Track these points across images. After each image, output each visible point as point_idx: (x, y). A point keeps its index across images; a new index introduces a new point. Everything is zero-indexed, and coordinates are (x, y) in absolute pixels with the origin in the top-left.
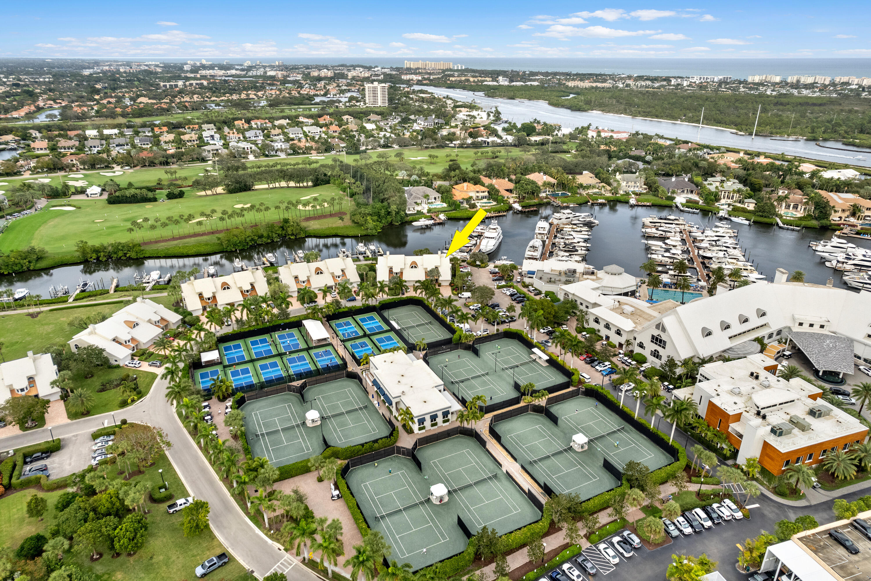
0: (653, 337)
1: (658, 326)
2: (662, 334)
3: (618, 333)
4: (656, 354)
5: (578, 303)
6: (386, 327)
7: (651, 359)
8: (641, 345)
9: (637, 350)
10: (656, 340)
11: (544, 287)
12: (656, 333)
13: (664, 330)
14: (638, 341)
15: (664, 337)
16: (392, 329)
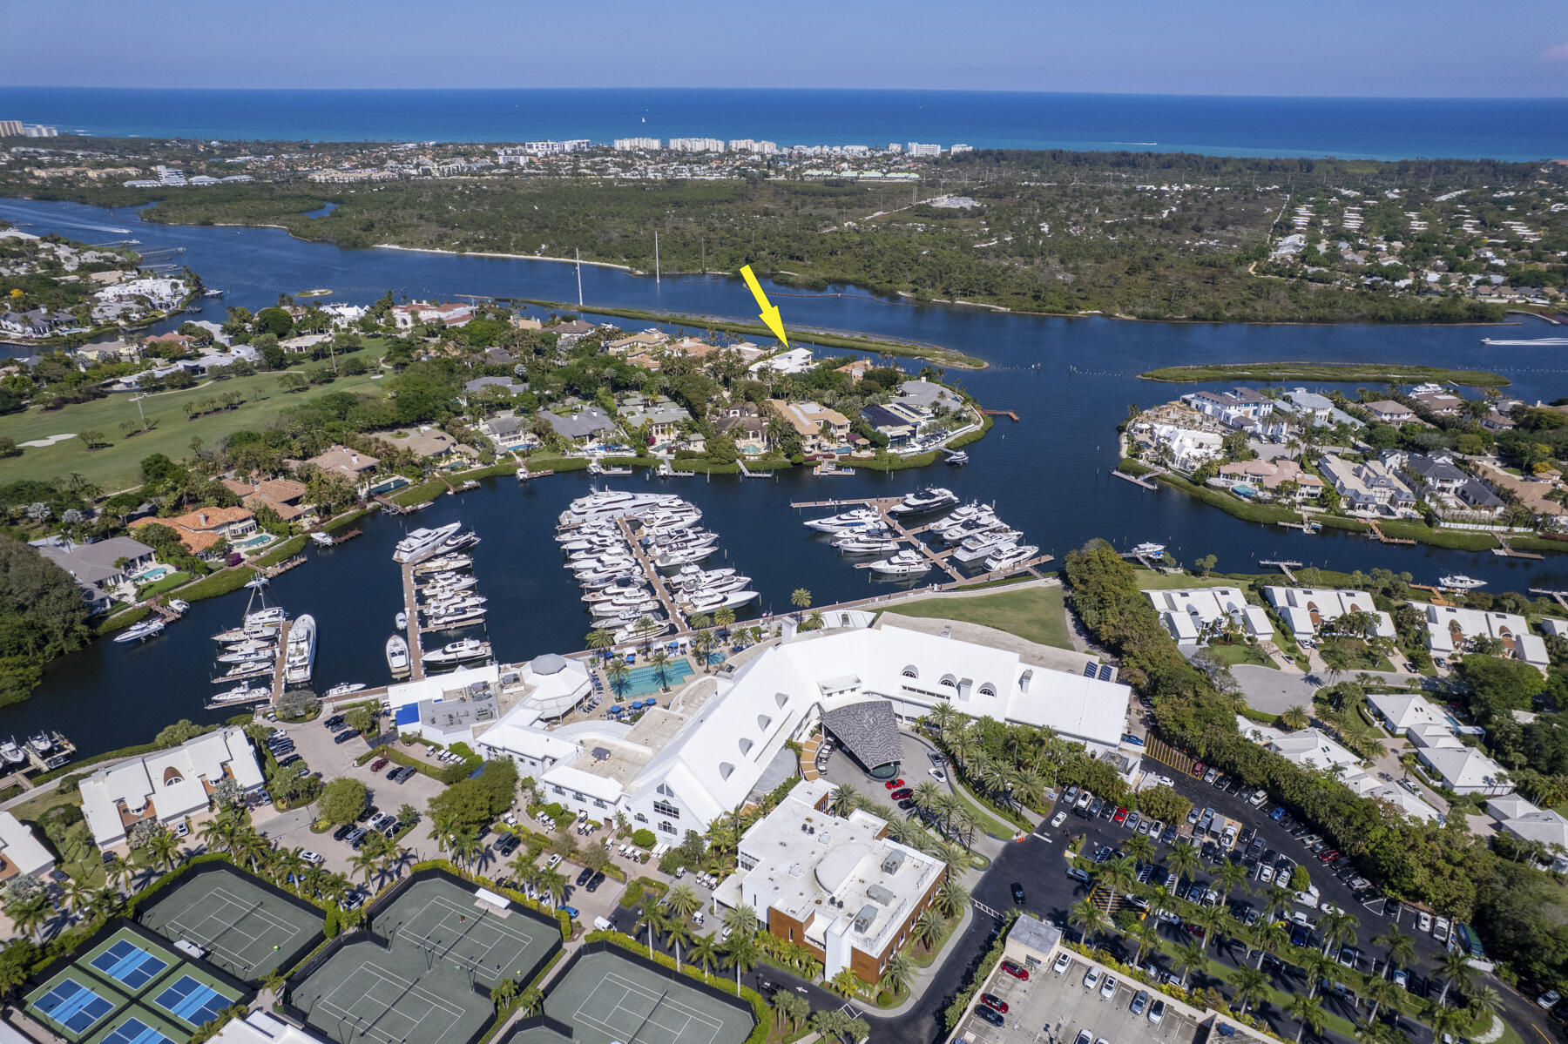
0: (656, 806)
1: (660, 790)
2: (669, 799)
3: (600, 802)
4: (666, 827)
5: (516, 758)
6: (170, 960)
7: (660, 835)
8: (641, 818)
9: (637, 826)
10: (660, 808)
11: (446, 739)
12: (660, 798)
13: (670, 793)
14: (634, 812)
15: (673, 803)
16: (187, 958)
